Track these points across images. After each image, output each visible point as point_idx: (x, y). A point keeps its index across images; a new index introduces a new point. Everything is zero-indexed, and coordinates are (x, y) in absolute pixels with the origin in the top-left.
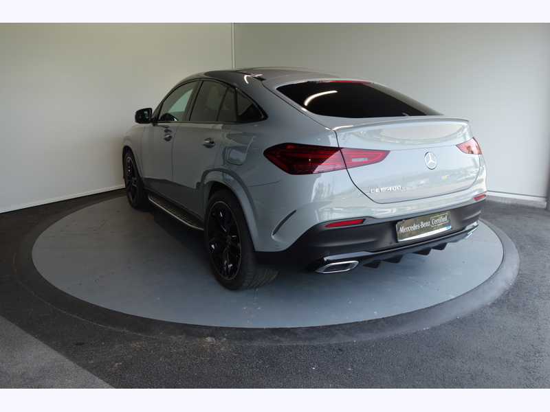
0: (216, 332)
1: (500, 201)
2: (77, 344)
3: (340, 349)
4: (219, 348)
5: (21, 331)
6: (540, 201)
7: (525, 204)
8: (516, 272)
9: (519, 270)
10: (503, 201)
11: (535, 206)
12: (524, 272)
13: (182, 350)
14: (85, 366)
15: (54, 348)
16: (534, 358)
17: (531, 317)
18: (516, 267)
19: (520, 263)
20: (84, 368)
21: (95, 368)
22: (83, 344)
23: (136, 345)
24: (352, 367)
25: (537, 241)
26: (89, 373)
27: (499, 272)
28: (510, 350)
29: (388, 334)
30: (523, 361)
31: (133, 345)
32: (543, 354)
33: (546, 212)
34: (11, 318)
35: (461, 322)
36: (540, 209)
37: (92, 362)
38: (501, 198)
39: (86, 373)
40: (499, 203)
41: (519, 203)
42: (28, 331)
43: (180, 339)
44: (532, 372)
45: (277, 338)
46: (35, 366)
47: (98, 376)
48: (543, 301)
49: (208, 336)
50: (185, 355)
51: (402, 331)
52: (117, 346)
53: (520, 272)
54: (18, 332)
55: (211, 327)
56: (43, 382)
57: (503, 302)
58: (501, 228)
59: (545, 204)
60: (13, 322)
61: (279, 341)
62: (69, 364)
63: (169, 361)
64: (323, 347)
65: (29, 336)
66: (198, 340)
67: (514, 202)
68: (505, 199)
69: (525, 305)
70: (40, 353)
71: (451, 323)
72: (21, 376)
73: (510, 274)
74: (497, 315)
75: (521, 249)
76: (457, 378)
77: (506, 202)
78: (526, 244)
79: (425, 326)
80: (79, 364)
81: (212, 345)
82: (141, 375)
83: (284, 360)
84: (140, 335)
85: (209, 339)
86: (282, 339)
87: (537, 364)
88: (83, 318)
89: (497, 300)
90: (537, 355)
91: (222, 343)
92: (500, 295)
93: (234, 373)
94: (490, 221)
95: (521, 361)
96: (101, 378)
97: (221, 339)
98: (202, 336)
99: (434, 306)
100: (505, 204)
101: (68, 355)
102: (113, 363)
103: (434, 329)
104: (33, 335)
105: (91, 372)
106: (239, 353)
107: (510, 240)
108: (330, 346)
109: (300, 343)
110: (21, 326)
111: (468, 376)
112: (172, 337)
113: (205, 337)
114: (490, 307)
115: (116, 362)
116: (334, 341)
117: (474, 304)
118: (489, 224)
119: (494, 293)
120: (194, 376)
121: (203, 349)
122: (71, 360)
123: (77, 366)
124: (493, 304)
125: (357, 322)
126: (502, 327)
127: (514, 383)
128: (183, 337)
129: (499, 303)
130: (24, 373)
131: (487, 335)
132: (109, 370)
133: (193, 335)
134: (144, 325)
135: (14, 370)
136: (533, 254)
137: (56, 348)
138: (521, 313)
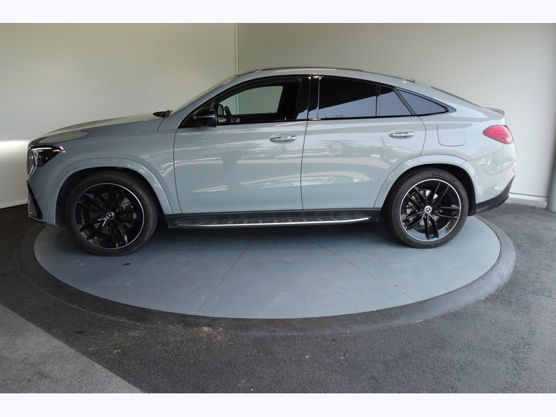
0: (213, 322)
2: (78, 332)
3: (333, 340)
4: (216, 337)
5: (23, 319)
6: (541, 201)
7: (526, 204)
8: (512, 269)
9: (515, 267)
11: (536, 205)
12: (520, 269)
13: (179, 339)
14: (85, 353)
15: (54, 336)
16: (523, 350)
17: (523, 312)
18: (512, 264)
19: (517, 260)
20: (83, 354)
21: (94, 354)
22: (83, 332)
23: (135, 333)
24: (344, 356)
25: (535, 240)
26: (88, 359)
27: (494, 268)
28: (500, 342)
29: (382, 326)
30: (512, 352)
31: (132, 333)
32: (532, 347)
33: (546, 212)
34: (13, 307)
35: (455, 316)
36: (540, 209)
37: (91, 349)
39: (86, 359)
41: (520, 203)
42: (29, 320)
43: (178, 328)
44: (520, 363)
45: (272, 328)
46: (36, 352)
47: (97, 362)
48: (536, 297)
49: (205, 325)
50: (182, 343)
51: (395, 323)
52: (116, 335)
53: (516, 269)
54: (20, 320)
55: (208, 317)
56: (44, 367)
57: (497, 297)
58: (500, 226)
59: (546, 204)
61: (274, 331)
62: (69, 350)
63: (166, 348)
64: (317, 337)
65: (31, 325)
66: (196, 329)
67: (515, 202)
69: (518, 300)
70: (41, 341)
71: (444, 316)
72: (23, 361)
73: (506, 270)
74: (490, 309)
75: (518, 247)
76: (446, 367)
78: (523, 243)
79: (418, 319)
80: (79, 351)
81: (209, 335)
82: (138, 361)
83: (278, 349)
84: (138, 324)
85: (206, 329)
86: (277, 329)
87: (526, 356)
88: (84, 308)
89: (491, 295)
90: (527, 347)
91: (219, 333)
92: (494, 290)
93: (229, 361)
94: (490, 220)
95: (510, 352)
96: (100, 364)
97: (217, 329)
98: (198, 325)
99: (428, 300)
101: (68, 343)
102: (112, 350)
103: (427, 321)
104: (35, 323)
105: (90, 358)
106: (235, 342)
107: (508, 238)
108: (324, 337)
109: (295, 334)
110: (22, 315)
111: (457, 366)
112: (170, 326)
113: (201, 327)
114: (484, 301)
115: (115, 349)
116: (327, 332)
117: (468, 299)
118: (489, 222)
119: (489, 288)
120: (190, 363)
121: (200, 338)
122: (71, 347)
123: (77, 353)
124: (487, 298)
125: (351, 314)
126: (493, 321)
127: (501, 373)
128: (180, 326)
129: (492, 298)
130: (25, 359)
131: (479, 327)
132: (108, 356)
133: (190, 325)
134: (142, 315)
135: (15, 355)
136: (529, 252)
137: (56, 335)
138: (514, 308)
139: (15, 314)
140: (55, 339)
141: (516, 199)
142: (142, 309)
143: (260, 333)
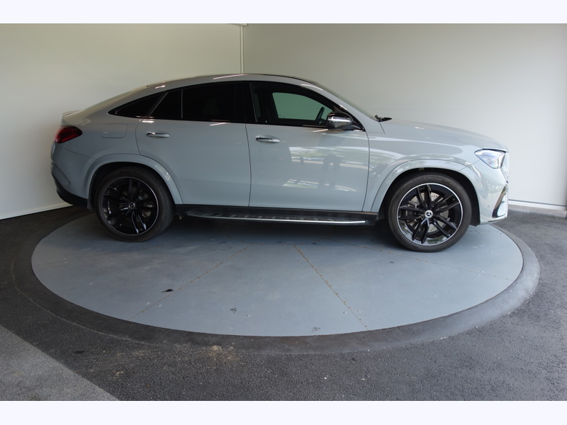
0: (223, 340)
1: (519, 210)
2: (77, 352)
3: (353, 359)
4: (226, 357)
5: (19, 338)
6: (558, 210)
7: (544, 213)
8: (537, 282)
9: (540, 279)
10: (521, 210)
11: (555, 215)
12: (545, 281)
13: (187, 359)
14: (85, 375)
15: (52, 357)
16: (557, 369)
17: (553, 327)
18: (536, 276)
19: (541, 272)
20: (84, 376)
21: (95, 377)
22: (83, 352)
23: (139, 353)
24: (366, 377)
25: (558, 250)
26: (89, 382)
27: (519, 281)
28: (532, 360)
29: (403, 343)
30: (546, 372)
31: (136, 353)
34: (9, 326)
35: (480, 332)
36: (560, 218)
37: (92, 370)
38: (519, 207)
39: (86, 382)
40: (517, 212)
41: (538, 212)
42: (26, 339)
43: (184, 347)
44: (555, 384)
45: (287, 347)
46: (32, 374)
47: (99, 386)
48: (565, 311)
49: (214, 344)
50: (190, 363)
51: (418, 340)
52: (119, 355)
53: (541, 282)
54: (16, 339)
55: (217, 335)
56: (41, 391)
57: (524, 312)
58: (520, 237)
59: (565, 213)
60: (10, 330)
61: (288, 350)
62: (67, 372)
63: (173, 370)
64: (335, 357)
65: (26, 344)
66: (204, 348)
67: (533, 211)
68: (524, 207)
69: (546, 315)
70: (37, 362)
71: (469, 333)
72: (18, 385)
73: (530, 282)
74: (517, 325)
75: (541, 258)
76: (476, 388)
77: (525, 211)
78: (545, 253)
79: (442, 336)
80: (78, 373)
81: (219, 354)
82: (143, 384)
83: (294, 369)
84: (143, 343)
85: (215, 348)
86: (292, 348)
87: (561, 375)
88: (84, 325)
89: (518, 309)
90: (561, 365)
91: (229, 352)
92: (520, 304)
93: (241, 383)
94: (509, 230)
95: (544, 372)
96: (102, 388)
97: (227, 348)
98: (207, 344)
99: (451, 315)
100: (523, 213)
101: (67, 364)
102: (114, 371)
103: (452, 338)
104: (31, 343)
105: (91, 381)
106: (247, 362)
107: (530, 249)
108: (342, 356)
109: (312, 352)
110: (18, 333)
111: (488, 387)
112: (176, 345)
113: (211, 346)
114: (511, 316)
115: (117, 371)
116: (346, 351)
117: (493, 313)
118: (508, 232)
119: (514, 302)
120: (199, 385)
121: (209, 358)
122: (70, 369)
123: (77, 375)
124: (514, 313)
125: (371, 331)
126: (523, 337)
127: (537, 394)
128: (188, 345)
129: (519, 313)
130: (21, 382)
131: (507, 345)
132: (110, 379)
133: (198, 343)
134: (147, 333)
135: (10, 378)
136: (553, 263)
137: (54, 356)
138: (543, 323)
139: (10, 333)
140: (53, 360)
141: (533, 208)
142: (146, 327)
143: (274, 353)
